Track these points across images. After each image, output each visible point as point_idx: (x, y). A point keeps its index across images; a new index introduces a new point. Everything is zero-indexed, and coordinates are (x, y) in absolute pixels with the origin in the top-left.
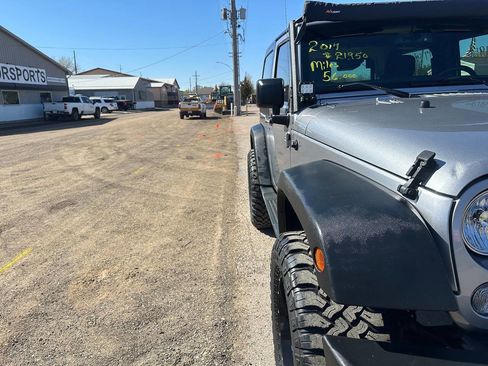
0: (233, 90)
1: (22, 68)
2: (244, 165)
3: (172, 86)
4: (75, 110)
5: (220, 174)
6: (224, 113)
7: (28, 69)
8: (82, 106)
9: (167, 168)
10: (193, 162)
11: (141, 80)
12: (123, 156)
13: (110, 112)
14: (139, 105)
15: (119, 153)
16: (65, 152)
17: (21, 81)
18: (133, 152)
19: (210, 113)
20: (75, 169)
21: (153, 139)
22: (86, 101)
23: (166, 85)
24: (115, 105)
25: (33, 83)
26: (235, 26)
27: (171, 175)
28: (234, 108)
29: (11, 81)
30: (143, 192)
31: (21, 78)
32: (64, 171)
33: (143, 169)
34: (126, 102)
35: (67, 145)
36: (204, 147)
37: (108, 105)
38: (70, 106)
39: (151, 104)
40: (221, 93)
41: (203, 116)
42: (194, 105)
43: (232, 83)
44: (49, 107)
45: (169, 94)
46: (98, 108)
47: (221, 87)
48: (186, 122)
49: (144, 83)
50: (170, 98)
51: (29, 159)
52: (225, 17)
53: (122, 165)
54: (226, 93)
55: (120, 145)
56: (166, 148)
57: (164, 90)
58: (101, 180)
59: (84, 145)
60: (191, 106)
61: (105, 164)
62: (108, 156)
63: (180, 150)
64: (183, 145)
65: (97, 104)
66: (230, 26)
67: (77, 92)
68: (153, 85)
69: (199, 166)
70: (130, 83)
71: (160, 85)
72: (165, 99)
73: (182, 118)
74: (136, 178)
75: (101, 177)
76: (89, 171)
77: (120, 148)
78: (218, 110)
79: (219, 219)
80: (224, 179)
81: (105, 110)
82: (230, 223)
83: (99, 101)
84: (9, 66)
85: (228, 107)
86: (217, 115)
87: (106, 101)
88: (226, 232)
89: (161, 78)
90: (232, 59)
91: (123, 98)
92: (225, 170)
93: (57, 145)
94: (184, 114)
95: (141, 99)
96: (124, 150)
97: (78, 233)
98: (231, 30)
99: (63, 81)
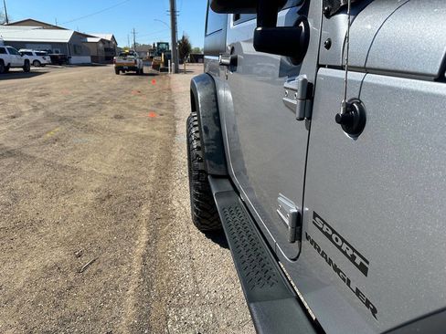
0: (171, 48)
2: (182, 128)
3: (109, 42)
5: (152, 138)
6: (162, 70)
8: (9, 58)
9: (89, 130)
10: (122, 123)
11: (76, 34)
12: (41, 113)
13: (42, 66)
14: (74, 59)
15: (36, 109)
18: (52, 109)
19: (147, 70)
21: (83, 94)
23: (102, 41)
24: (48, 59)
27: (92, 139)
28: (171, 65)
30: (49, 164)
33: (58, 130)
34: (60, 56)
36: (137, 105)
37: (40, 58)
39: (88, 59)
40: (159, 50)
41: (140, 72)
42: (130, 60)
45: (106, 50)
46: (27, 61)
47: (159, 44)
48: (121, 77)
49: (79, 37)
50: (106, 54)
53: (34, 125)
54: (163, 50)
55: (41, 100)
56: (93, 105)
57: (101, 45)
60: (127, 61)
61: (13, 123)
62: (21, 113)
63: (110, 108)
64: (113, 102)
65: (26, 57)
67: (6, 43)
68: (89, 40)
69: (129, 128)
70: (64, 37)
71: (97, 40)
72: (102, 54)
73: (118, 73)
74: (46, 142)
77: (39, 104)
78: (156, 67)
79: (145, 211)
80: (157, 146)
81: (37, 64)
82: (162, 217)
83: (30, 54)
85: (166, 64)
86: (155, 71)
87: (38, 54)
88: (154, 237)
89: (98, 34)
91: (57, 52)
92: (158, 134)
94: (119, 69)
95: (76, 53)
96: (43, 106)
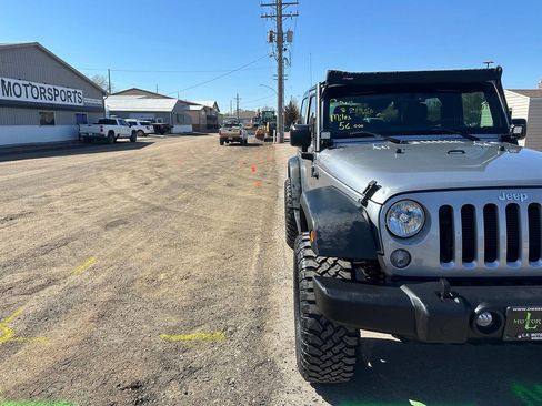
0: (276, 114)
1: (59, 89)
2: (282, 194)
3: (211, 109)
4: (111, 132)
5: (260, 201)
6: (266, 140)
7: (66, 89)
8: (118, 129)
9: (210, 194)
10: (234, 190)
11: (180, 102)
12: (165, 181)
13: (145, 135)
14: (176, 129)
15: (161, 179)
16: (108, 176)
17: (58, 101)
18: (174, 178)
19: (251, 139)
20: (121, 193)
21: (193, 165)
22: (122, 124)
23: (205, 108)
24: (151, 128)
25: (70, 103)
26: (281, 49)
27: (213, 201)
28: (276, 135)
29: (48, 101)
30: (188, 215)
31: (58, 98)
32: (110, 194)
33: (185, 194)
34: (163, 126)
35: (109, 169)
36: (244, 175)
37: (144, 128)
38: (106, 128)
39: (189, 128)
40: (264, 118)
41: (244, 143)
42: (235, 131)
43: (276, 108)
44: (84, 129)
45: (208, 117)
46: (134, 131)
47: (264, 113)
48: (226, 149)
49: (182, 105)
50: (209, 123)
51: (75, 181)
52: (271, 40)
53: (166, 190)
54: (269, 119)
55: (161, 170)
56: (207, 175)
57: (203, 113)
58: (147, 204)
59: (124, 170)
60: (232, 132)
61: (148, 188)
62: (151, 182)
63: (221, 178)
64: (223, 172)
65: (134, 127)
66: (276, 49)
67: (112, 113)
68: (192, 108)
69: (240, 194)
70: (167, 106)
71: (199, 108)
72: (204, 123)
73: (222, 144)
74: (180, 202)
75: (147, 200)
76: (133, 195)
77: (161, 174)
78: (260, 136)
79: (258, 239)
80: (263, 206)
81: (141, 134)
82: (267, 242)
83: (135, 124)
84: (46, 87)
85: (271, 133)
86: (260, 142)
87: (142, 124)
88: (264, 249)
89: (201, 100)
90: (277, 82)
91: (160, 121)
92: (264, 198)
93: (99, 169)
94: (223, 140)
95: (178, 122)
96: (165, 176)
97: (135, 247)
98: (277, 53)
99: (99, 102)
